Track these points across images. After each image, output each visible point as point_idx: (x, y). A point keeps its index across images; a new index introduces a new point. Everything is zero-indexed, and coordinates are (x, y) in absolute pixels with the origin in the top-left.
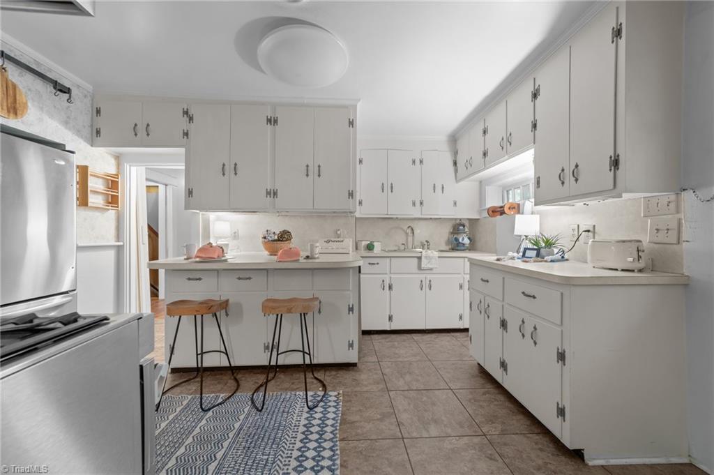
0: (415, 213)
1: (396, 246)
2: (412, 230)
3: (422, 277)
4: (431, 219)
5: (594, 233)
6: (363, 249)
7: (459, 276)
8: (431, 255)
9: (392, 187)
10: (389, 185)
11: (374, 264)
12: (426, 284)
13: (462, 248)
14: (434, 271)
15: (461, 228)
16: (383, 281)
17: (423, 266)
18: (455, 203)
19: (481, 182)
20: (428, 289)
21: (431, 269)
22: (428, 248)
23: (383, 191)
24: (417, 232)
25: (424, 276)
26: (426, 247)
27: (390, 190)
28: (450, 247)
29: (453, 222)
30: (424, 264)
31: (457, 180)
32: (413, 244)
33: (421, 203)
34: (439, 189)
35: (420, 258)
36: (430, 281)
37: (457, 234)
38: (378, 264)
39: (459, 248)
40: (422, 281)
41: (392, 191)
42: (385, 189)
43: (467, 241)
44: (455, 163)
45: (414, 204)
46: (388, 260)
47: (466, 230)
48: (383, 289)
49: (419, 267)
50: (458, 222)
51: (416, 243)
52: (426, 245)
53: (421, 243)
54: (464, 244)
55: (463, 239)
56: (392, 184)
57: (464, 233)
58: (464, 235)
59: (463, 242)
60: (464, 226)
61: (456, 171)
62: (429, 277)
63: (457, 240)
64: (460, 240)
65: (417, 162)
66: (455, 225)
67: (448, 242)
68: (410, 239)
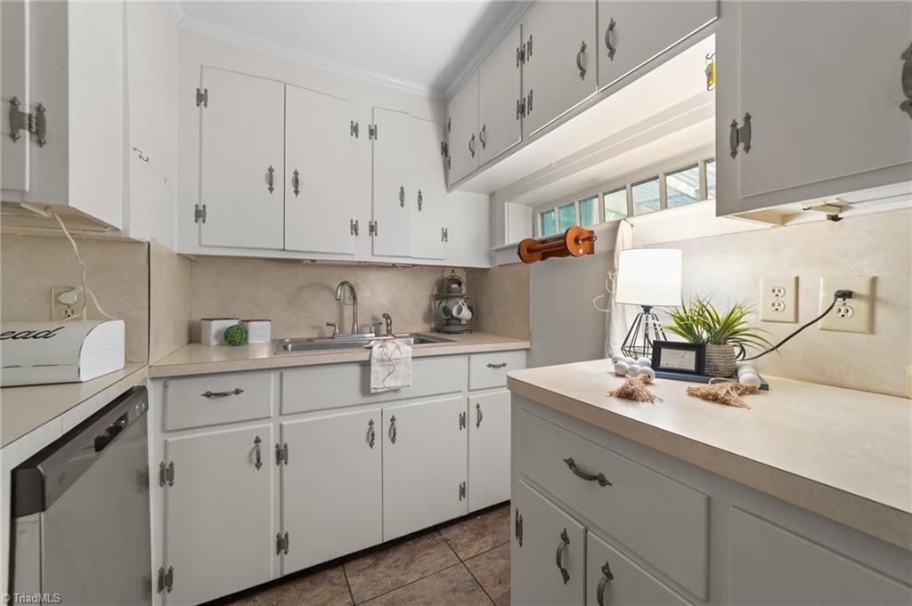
0: (359, 250)
1: (315, 327)
2: (352, 289)
3: (372, 411)
4: (394, 266)
5: (872, 299)
6: (214, 343)
7: (459, 397)
8: (397, 354)
9: (296, 182)
10: (290, 176)
11: (225, 395)
12: (381, 430)
13: (458, 328)
14: (402, 395)
15: (455, 286)
16: (257, 441)
17: (373, 385)
18: (445, 235)
19: (492, 195)
20: (387, 440)
21: (396, 390)
22: (389, 332)
23: (271, 189)
24: (364, 295)
25: (376, 409)
26: (383, 329)
27: (290, 188)
28: (433, 325)
29: (439, 275)
30: (378, 379)
31: (449, 186)
32: (355, 321)
33: (373, 229)
34: (411, 198)
35: (365, 365)
36: (393, 420)
37: (447, 298)
38: (238, 392)
39: (452, 328)
40: (371, 423)
41: (297, 192)
42: (278, 185)
43: (466, 314)
44: (445, 149)
45: (355, 229)
46: (273, 378)
47: (464, 291)
48: (258, 465)
49: (365, 388)
50: (447, 274)
51: (361, 320)
52: (383, 326)
53: (374, 318)
54: (460, 320)
55: (460, 311)
56: (296, 173)
57: (461, 297)
58: (461, 302)
59: (460, 316)
60: (460, 284)
61: (447, 165)
62: (391, 409)
63: (447, 311)
64: (454, 312)
65: (363, 131)
66: (443, 281)
67: (429, 316)
68: (348, 311)
